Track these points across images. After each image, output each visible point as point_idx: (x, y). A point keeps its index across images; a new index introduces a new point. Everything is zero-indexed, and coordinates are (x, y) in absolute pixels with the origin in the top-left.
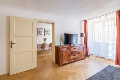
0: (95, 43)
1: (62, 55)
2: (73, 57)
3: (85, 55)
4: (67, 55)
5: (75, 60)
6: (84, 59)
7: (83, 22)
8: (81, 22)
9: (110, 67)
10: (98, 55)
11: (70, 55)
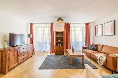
0: (39, 42)
1: (9, 59)
2: (21, 58)
3: (32, 53)
4: (15, 58)
5: (24, 60)
6: (32, 57)
7: (30, 25)
8: (28, 24)
9: (48, 56)
10: (41, 51)
11: (18, 56)
